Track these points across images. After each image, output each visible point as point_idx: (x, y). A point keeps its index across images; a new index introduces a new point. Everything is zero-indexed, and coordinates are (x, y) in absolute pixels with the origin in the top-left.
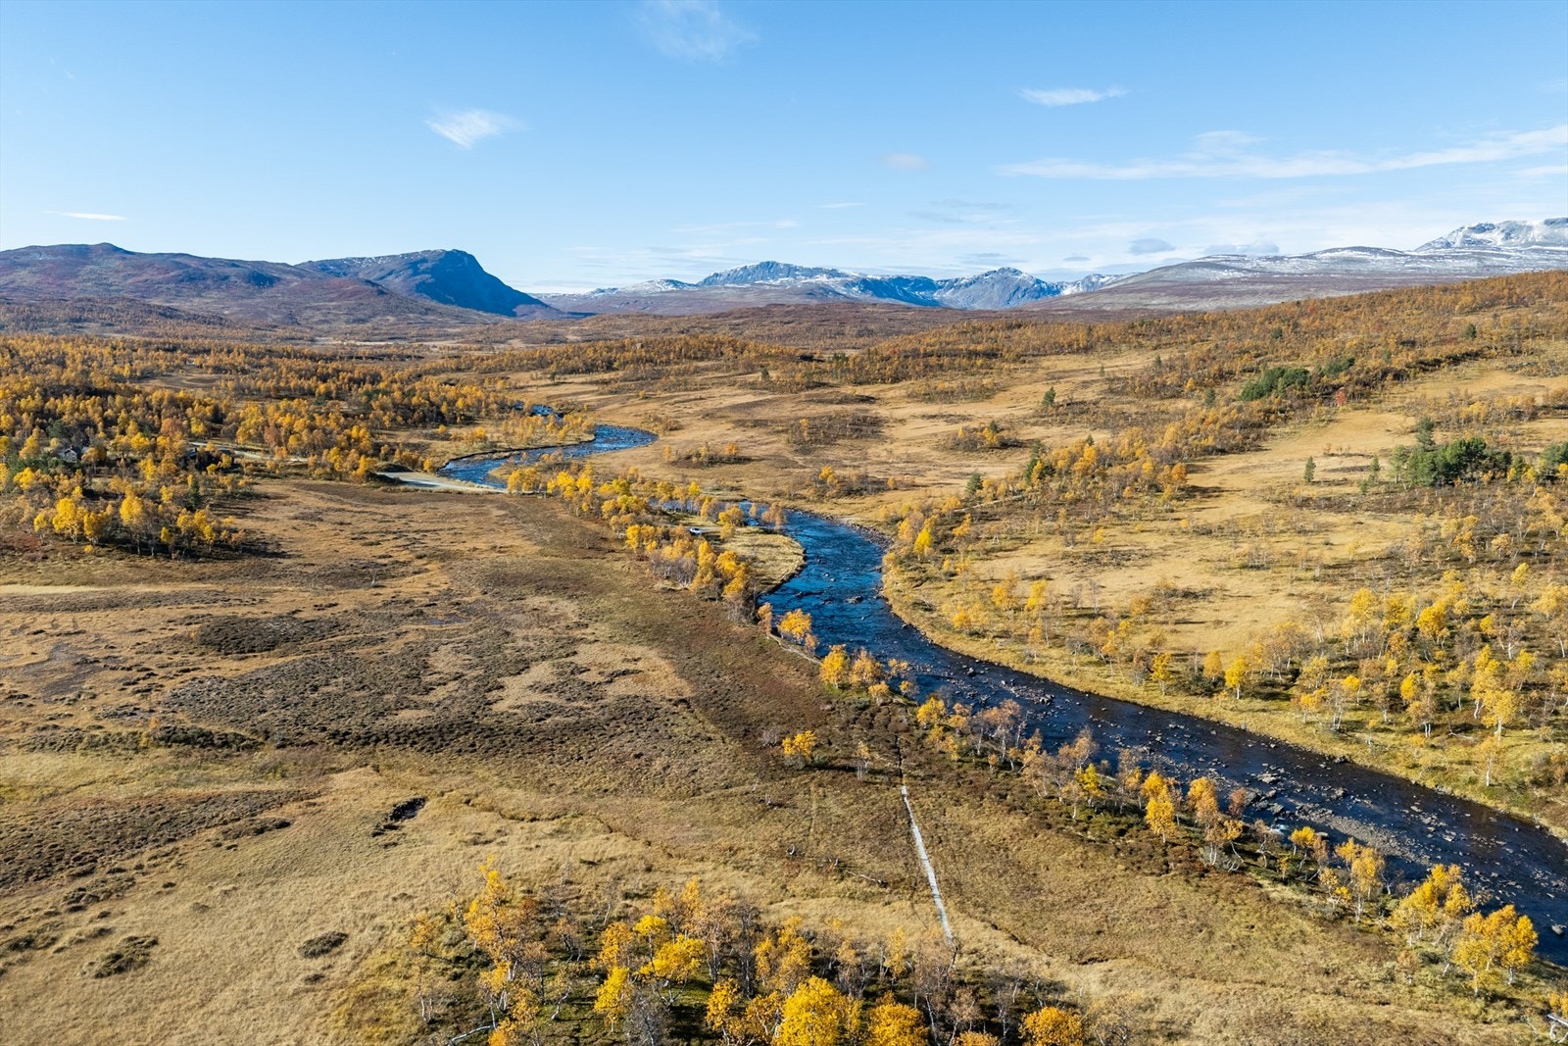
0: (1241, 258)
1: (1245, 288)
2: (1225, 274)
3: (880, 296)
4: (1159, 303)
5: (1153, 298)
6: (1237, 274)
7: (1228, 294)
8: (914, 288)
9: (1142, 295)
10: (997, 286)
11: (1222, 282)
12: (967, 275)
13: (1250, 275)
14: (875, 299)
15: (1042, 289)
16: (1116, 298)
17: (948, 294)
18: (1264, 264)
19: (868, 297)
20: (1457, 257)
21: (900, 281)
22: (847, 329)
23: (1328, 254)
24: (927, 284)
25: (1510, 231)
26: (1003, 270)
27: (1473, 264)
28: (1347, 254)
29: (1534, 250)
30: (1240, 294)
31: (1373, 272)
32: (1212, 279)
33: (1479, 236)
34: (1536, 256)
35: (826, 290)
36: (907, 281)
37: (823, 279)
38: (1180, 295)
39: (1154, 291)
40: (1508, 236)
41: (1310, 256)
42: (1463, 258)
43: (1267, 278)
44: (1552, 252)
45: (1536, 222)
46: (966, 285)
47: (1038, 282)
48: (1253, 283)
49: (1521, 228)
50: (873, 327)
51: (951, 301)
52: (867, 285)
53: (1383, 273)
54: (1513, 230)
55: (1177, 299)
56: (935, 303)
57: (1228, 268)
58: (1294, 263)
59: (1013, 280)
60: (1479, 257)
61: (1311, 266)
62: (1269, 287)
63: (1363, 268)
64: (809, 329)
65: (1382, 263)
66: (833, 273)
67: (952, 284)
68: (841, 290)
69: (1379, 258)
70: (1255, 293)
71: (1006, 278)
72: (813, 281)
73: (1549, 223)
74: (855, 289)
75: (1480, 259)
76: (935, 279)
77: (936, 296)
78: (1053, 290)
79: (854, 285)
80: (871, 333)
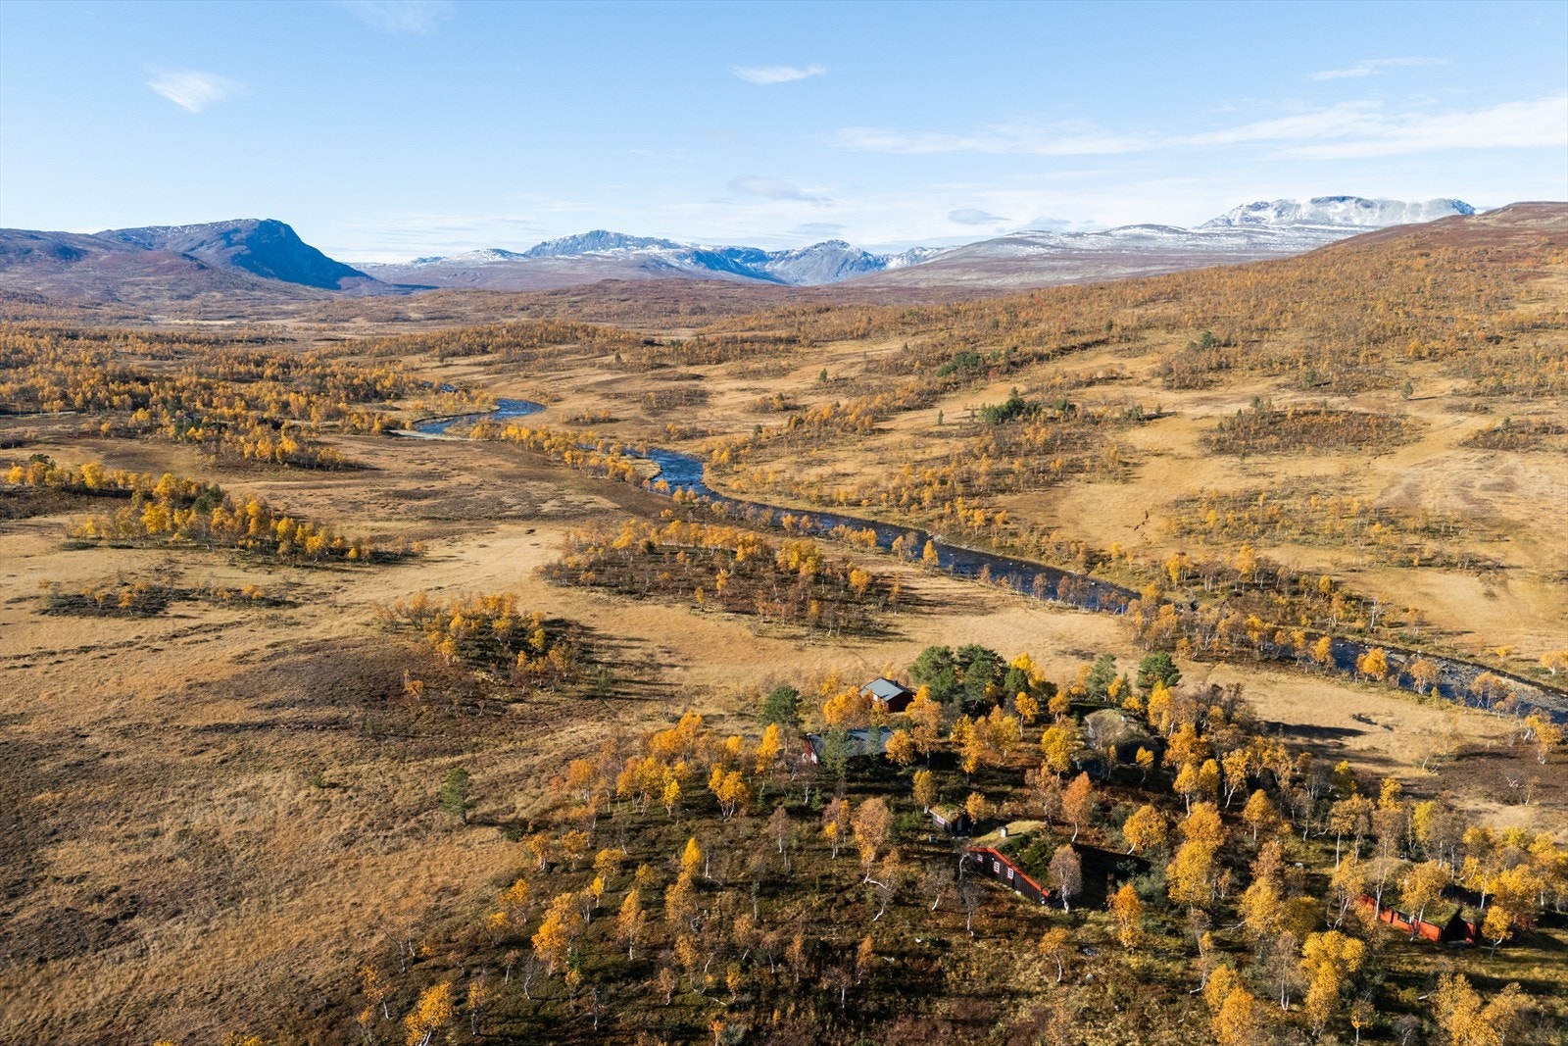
0: (1047, 234)
1: (1046, 264)
2: (1031, 250)
3: (713, 268)
4: (969, 279)
5: (964, 273)
6: (1042, 250)
7: (1032, 269)
8: (746, 260)
9: (955, 271)
10: (826, 259)
11: (1025, 259)
12: (798, 245)
13: (1052, 251)
14: (708, 271)
15: (869, 262)
16: (931, 274)
17: (779, 266)
18: (1065, 240)
19: (700, 269)
20: (1229, 235)
21: (732, 252)
22: (681, 307)
23: (1122, 232)
24: (760, 256)
25: (1282, 208)
26: (831, 242)
27: (1242, 241)
28: (1138, 231)
29: (1297, 229)
30: (1041, 270)
31: (1159, 249)
32: (1019, 254)
33: (1255, 214)
34: (1297, 234)
35: (658, 263)
36: (738, 253)
37: (655, 250)
38: (988, 271)
39: (966, 267)
40: (1280, 214)
41: (1106, 233)
42: (1235, 235)
43: (1067, 254)
44: (1310, 230)
45: (1304, 200)
46: (797, 257)
47: (865, 254)
48: (1053, 259)
49: (1291, 206)
50: (705, 305)
51: (782, 273)
52: (700, 257)
53: (1168, 250)
54: (1284, 208)
55: (986, 275)
56: (766, 276)
57: (1034, 244)
58: (1092, 239)
59: (841, 252)
60: (1249, 235)
61: (1107, 242)
62: (1067, 263)
63: (1151, 245)
64: (645, 307)
65: (1167, 240)
66: (665, 244)
67: (784, 256)
68: (674, 262)
69: (1165, 235)
70: (1053, 269)
71: (834, 253)
72: (645, 252)
73: (1315, 201)
74: (688, 261)
75: (1249, 237)
76: (767, 249)
77: (768, 268)
78: (878, 263)
79: (686, 256)
80: (703, 310)
